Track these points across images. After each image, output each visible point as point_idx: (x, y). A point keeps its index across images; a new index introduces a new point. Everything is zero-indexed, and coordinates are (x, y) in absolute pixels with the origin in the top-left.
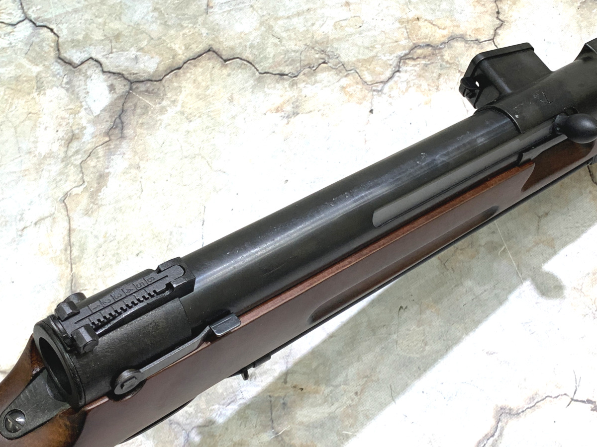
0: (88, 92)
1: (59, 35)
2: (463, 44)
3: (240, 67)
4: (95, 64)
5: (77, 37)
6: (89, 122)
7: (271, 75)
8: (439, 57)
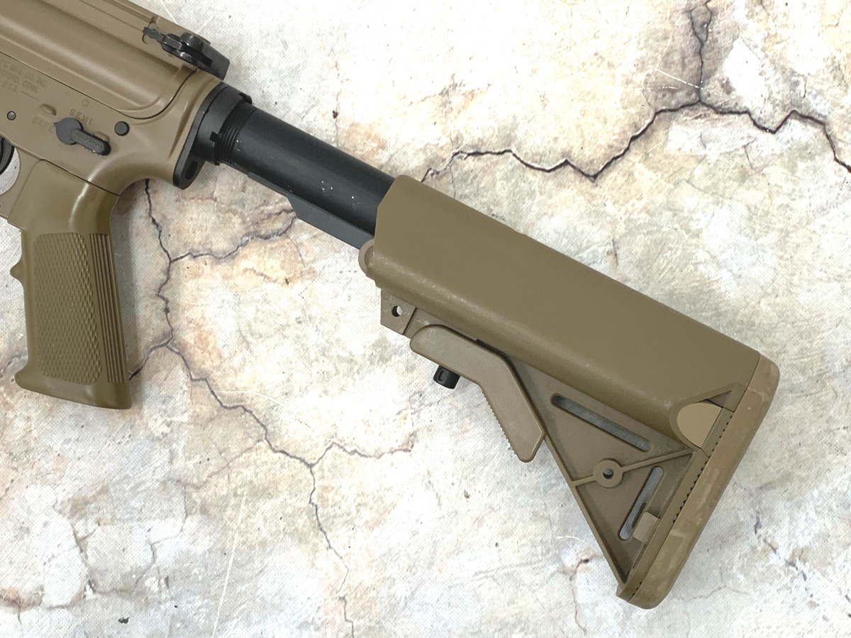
0: (761, 74)
1: (835, 163)
2: (215, 248)
3: (542, 155)
4: (765, 123)
5: (806, 164)
6: (745, 27)
7: (493, 151)
8: (248, 219)
